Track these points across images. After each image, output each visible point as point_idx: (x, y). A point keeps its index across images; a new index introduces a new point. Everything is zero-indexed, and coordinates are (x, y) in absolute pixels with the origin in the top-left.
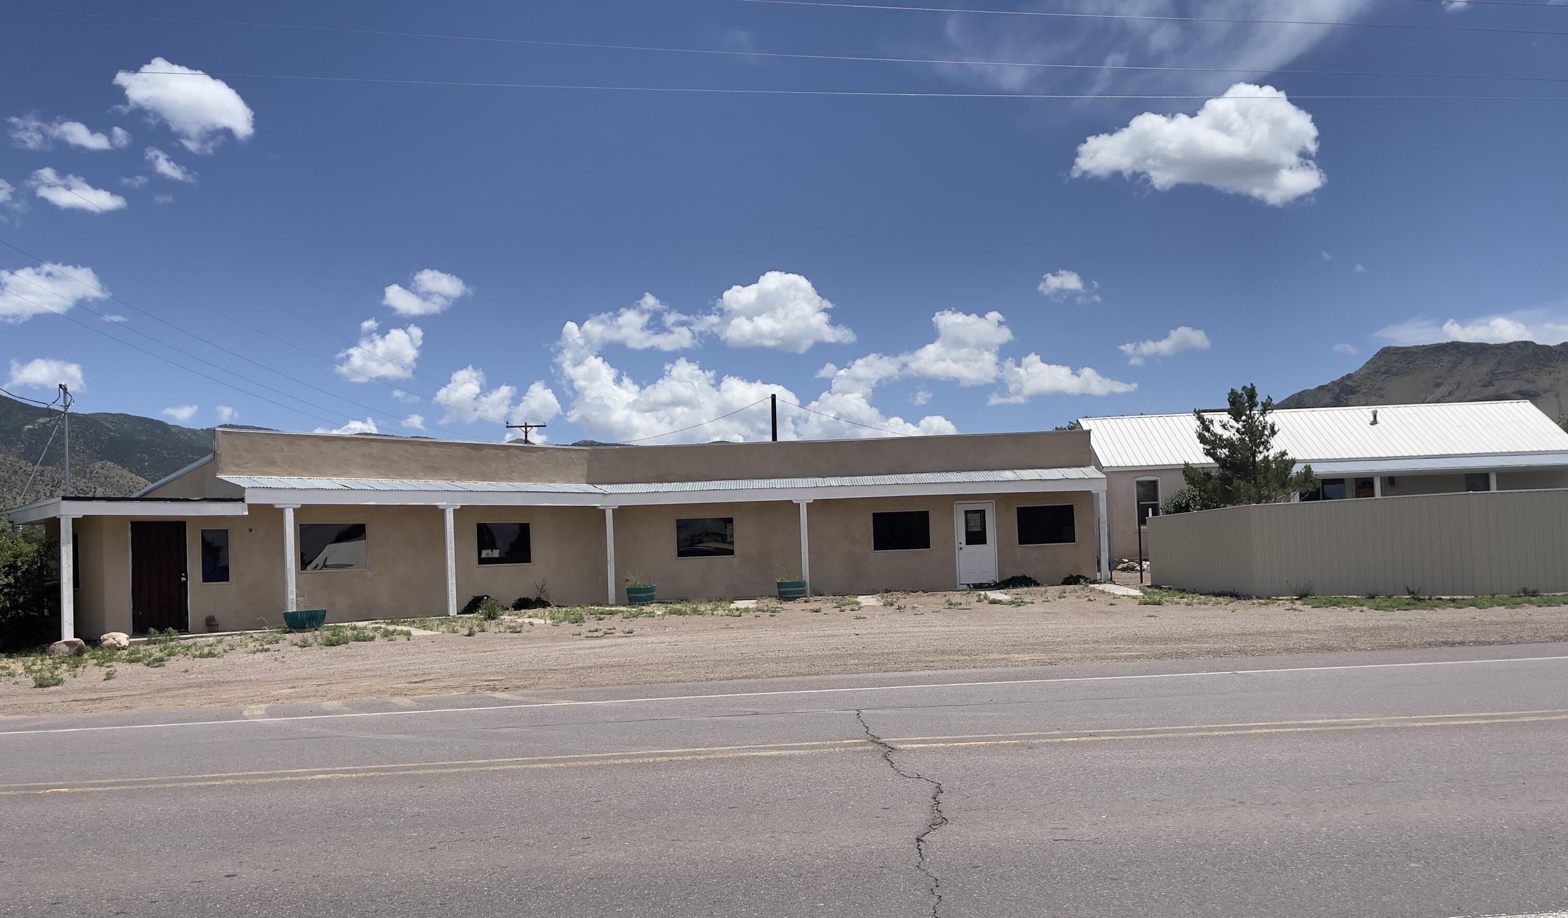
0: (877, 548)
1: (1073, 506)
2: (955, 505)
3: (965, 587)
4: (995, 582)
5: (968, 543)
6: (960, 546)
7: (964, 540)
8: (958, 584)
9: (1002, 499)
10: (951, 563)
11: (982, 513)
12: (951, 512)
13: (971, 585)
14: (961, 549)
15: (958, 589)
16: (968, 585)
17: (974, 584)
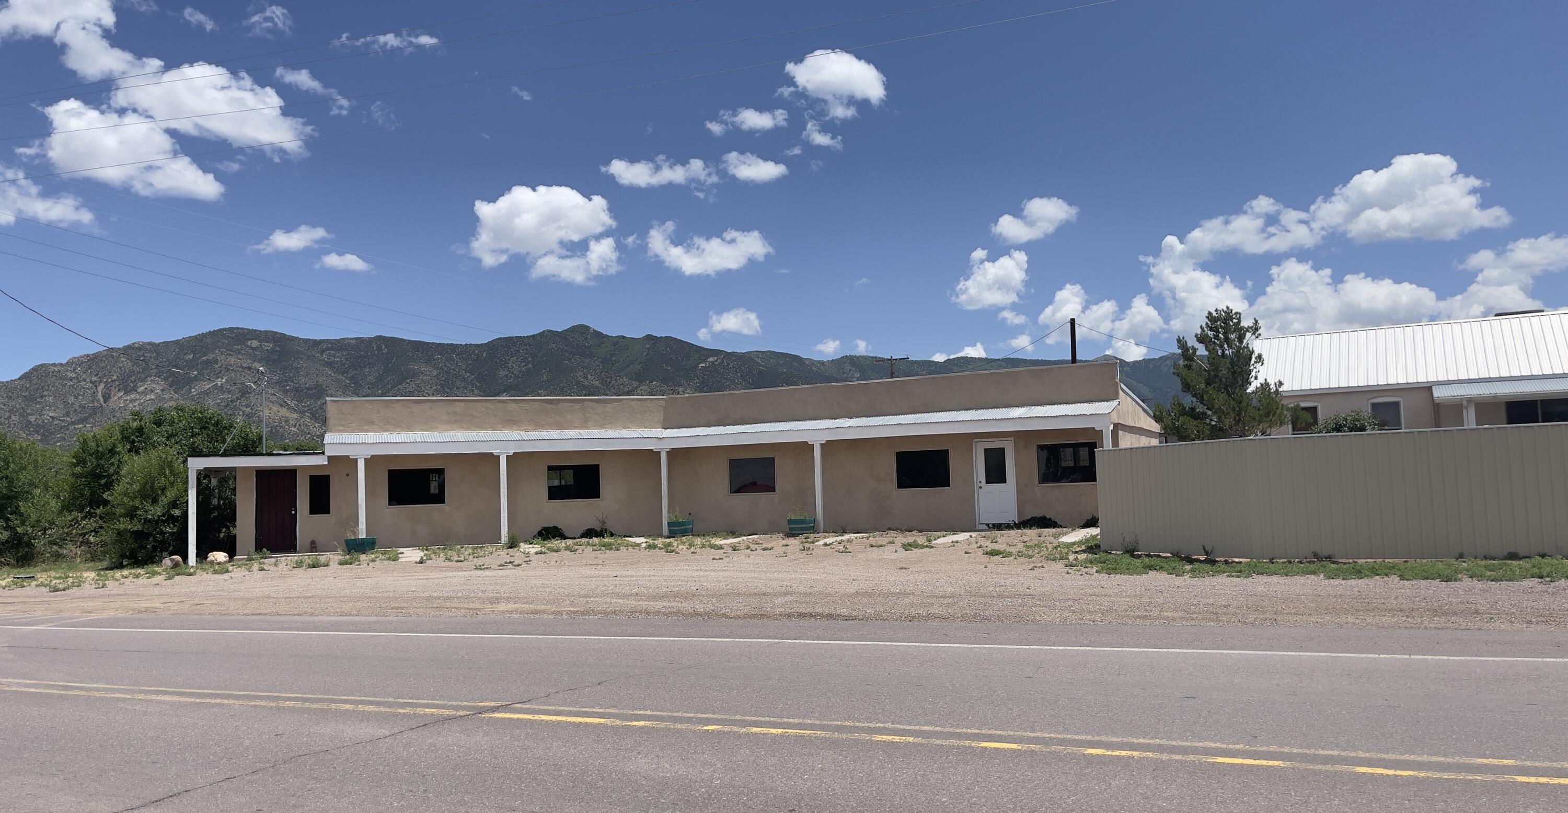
0: (901, 485)
1: (1096, 443)
2: (974, 444)
3: (985, 527)
4: (1015, 523)
5: (988, 481)
6: (980, 485)
7: (983, 479)
8: (978, 524)
9: (1022, 437)
10: (970, 502)
11: (1002, 451)
12: (970, 450)
13: (990, 525)
14: (981, 487)
15: (977, 529)
16: (988, 525)
17: (993, 525)
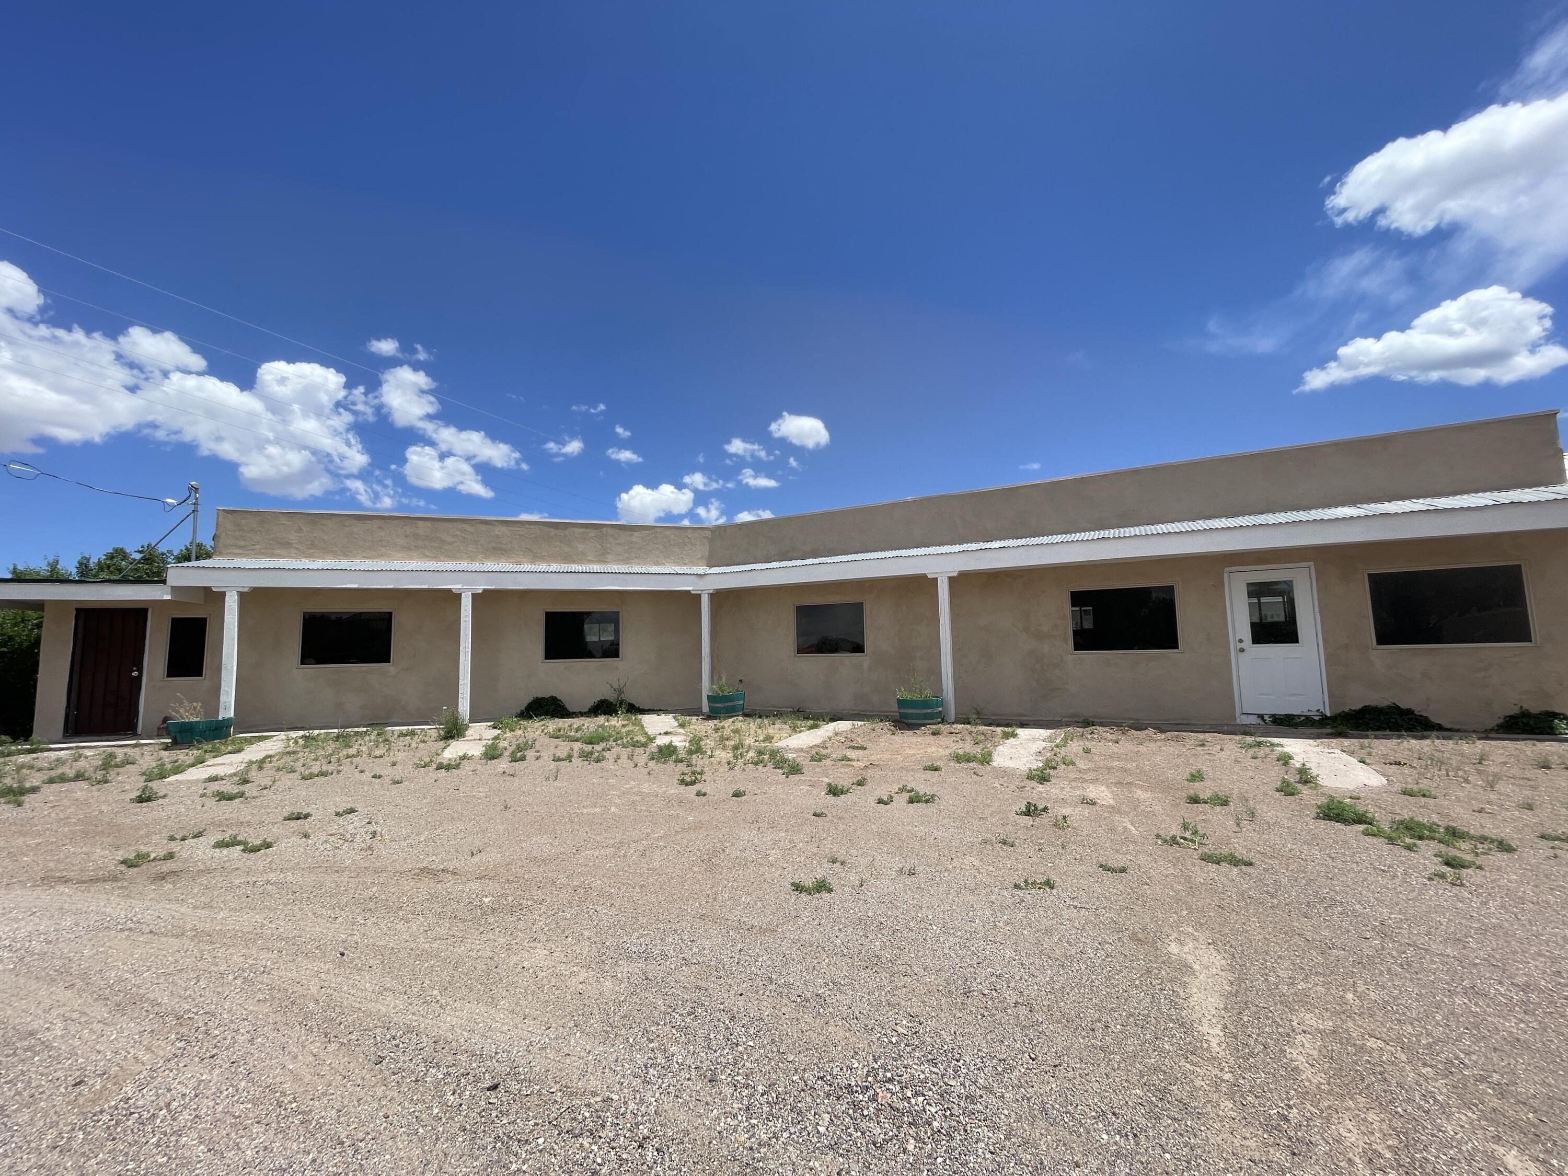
0: (1080, 645)
1: (1519, 566)
2: (1226, 575)
4: (1323, 715)
5: (1256, 641)
6: (1240, 646)
7: (1247, 635)
8: (1238, 713)
9: (1331, 555)
10: (1222, 676)
11: (1287, 586)
12: (1219, 586)
13: (1266, 717)
14: (1242, 650)
16: (1261, 716)
17: (1273, 716)
